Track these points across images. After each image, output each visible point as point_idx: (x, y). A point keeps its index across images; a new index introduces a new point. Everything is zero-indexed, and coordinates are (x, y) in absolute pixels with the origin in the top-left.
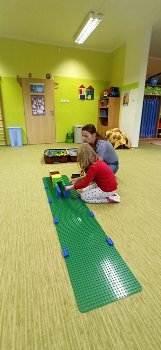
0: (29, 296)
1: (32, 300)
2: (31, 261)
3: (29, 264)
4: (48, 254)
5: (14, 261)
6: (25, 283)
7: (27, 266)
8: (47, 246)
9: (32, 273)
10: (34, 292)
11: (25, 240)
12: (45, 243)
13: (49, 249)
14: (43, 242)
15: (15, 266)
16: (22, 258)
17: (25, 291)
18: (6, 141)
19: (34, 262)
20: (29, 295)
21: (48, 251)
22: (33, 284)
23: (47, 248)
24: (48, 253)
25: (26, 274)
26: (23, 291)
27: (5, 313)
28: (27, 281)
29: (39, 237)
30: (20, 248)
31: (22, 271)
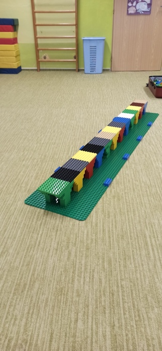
0: (127, 316)
1: (133, 323)
2: (128, 263)
3: (125, 266)
4: (155, 260)
5: (101, 254)
6: (120, 294)
7: (122, 268)
8: (152, 245)
9: (131, 282)
10: (135, 312)
11: (116, 227)
12: (148, 239)
13: (156, 251)
14: (145, 237)
15: (103, 262)
16: (114, 253)
17: (121, 306)
18: (78, 63)
19: (133, 265)
20: (127, 313)
21: (154, 254)
22: (133, 299)
23: (153, 250)
24: (155, 257)
25: (122, 280)
26: (118, 304)
27: (94, 326)
28: (123, 292)
29: (139, 228)
30: (109, 237)
31: (114, 273)
